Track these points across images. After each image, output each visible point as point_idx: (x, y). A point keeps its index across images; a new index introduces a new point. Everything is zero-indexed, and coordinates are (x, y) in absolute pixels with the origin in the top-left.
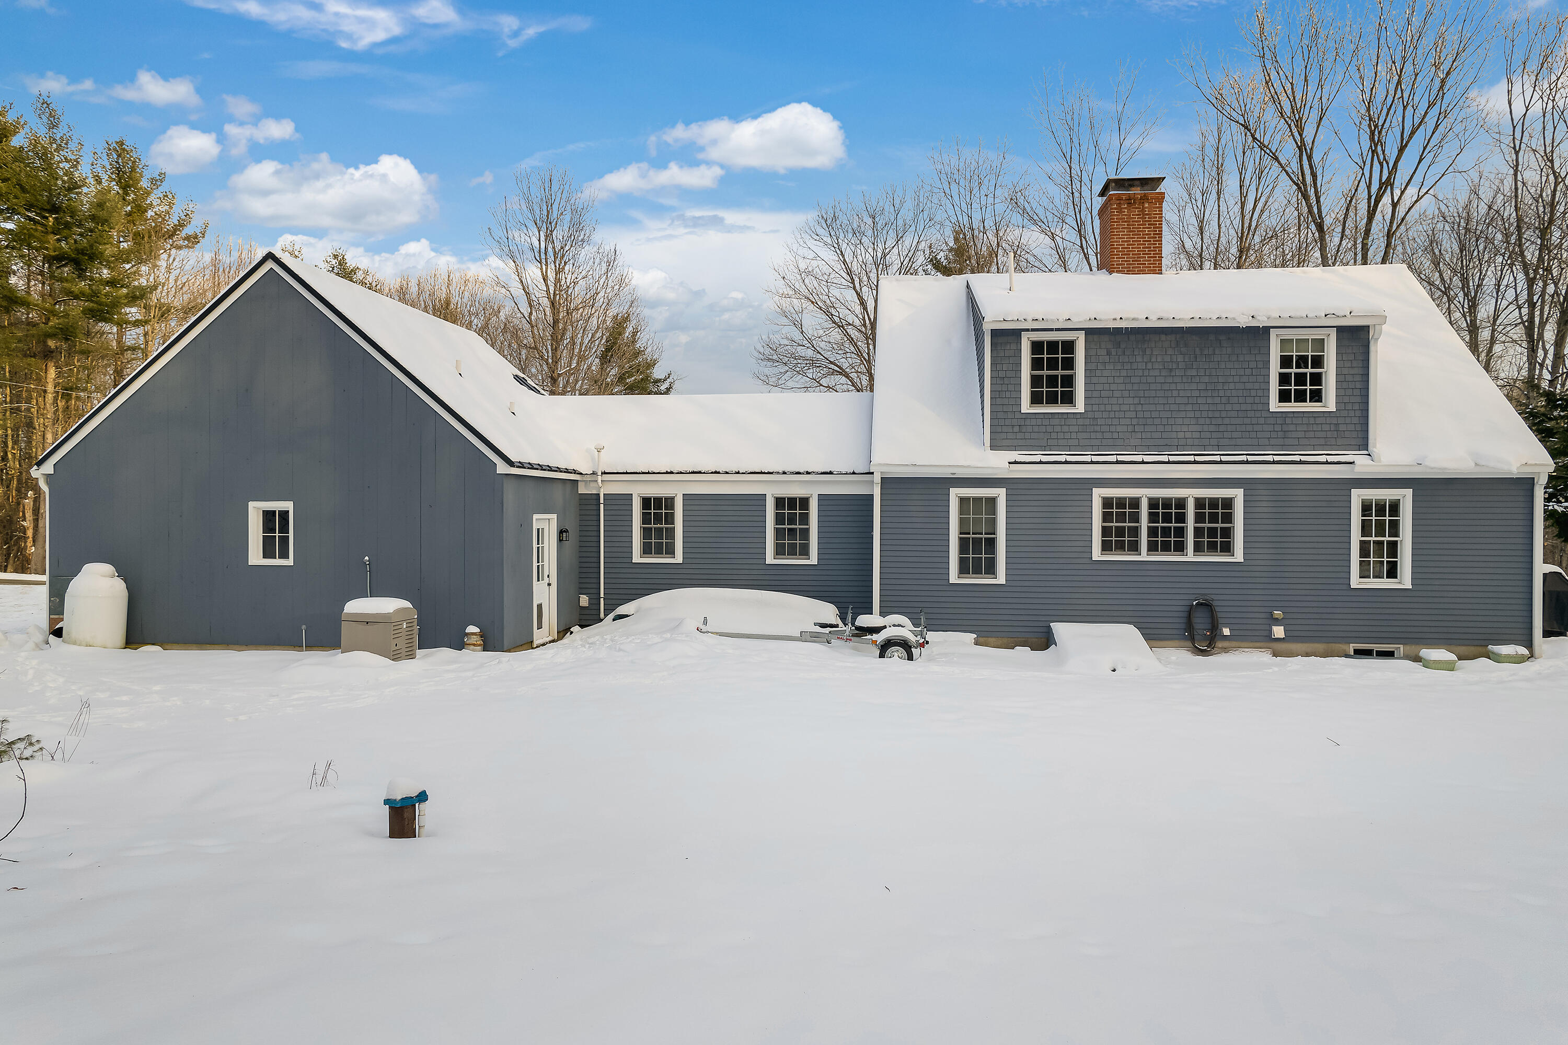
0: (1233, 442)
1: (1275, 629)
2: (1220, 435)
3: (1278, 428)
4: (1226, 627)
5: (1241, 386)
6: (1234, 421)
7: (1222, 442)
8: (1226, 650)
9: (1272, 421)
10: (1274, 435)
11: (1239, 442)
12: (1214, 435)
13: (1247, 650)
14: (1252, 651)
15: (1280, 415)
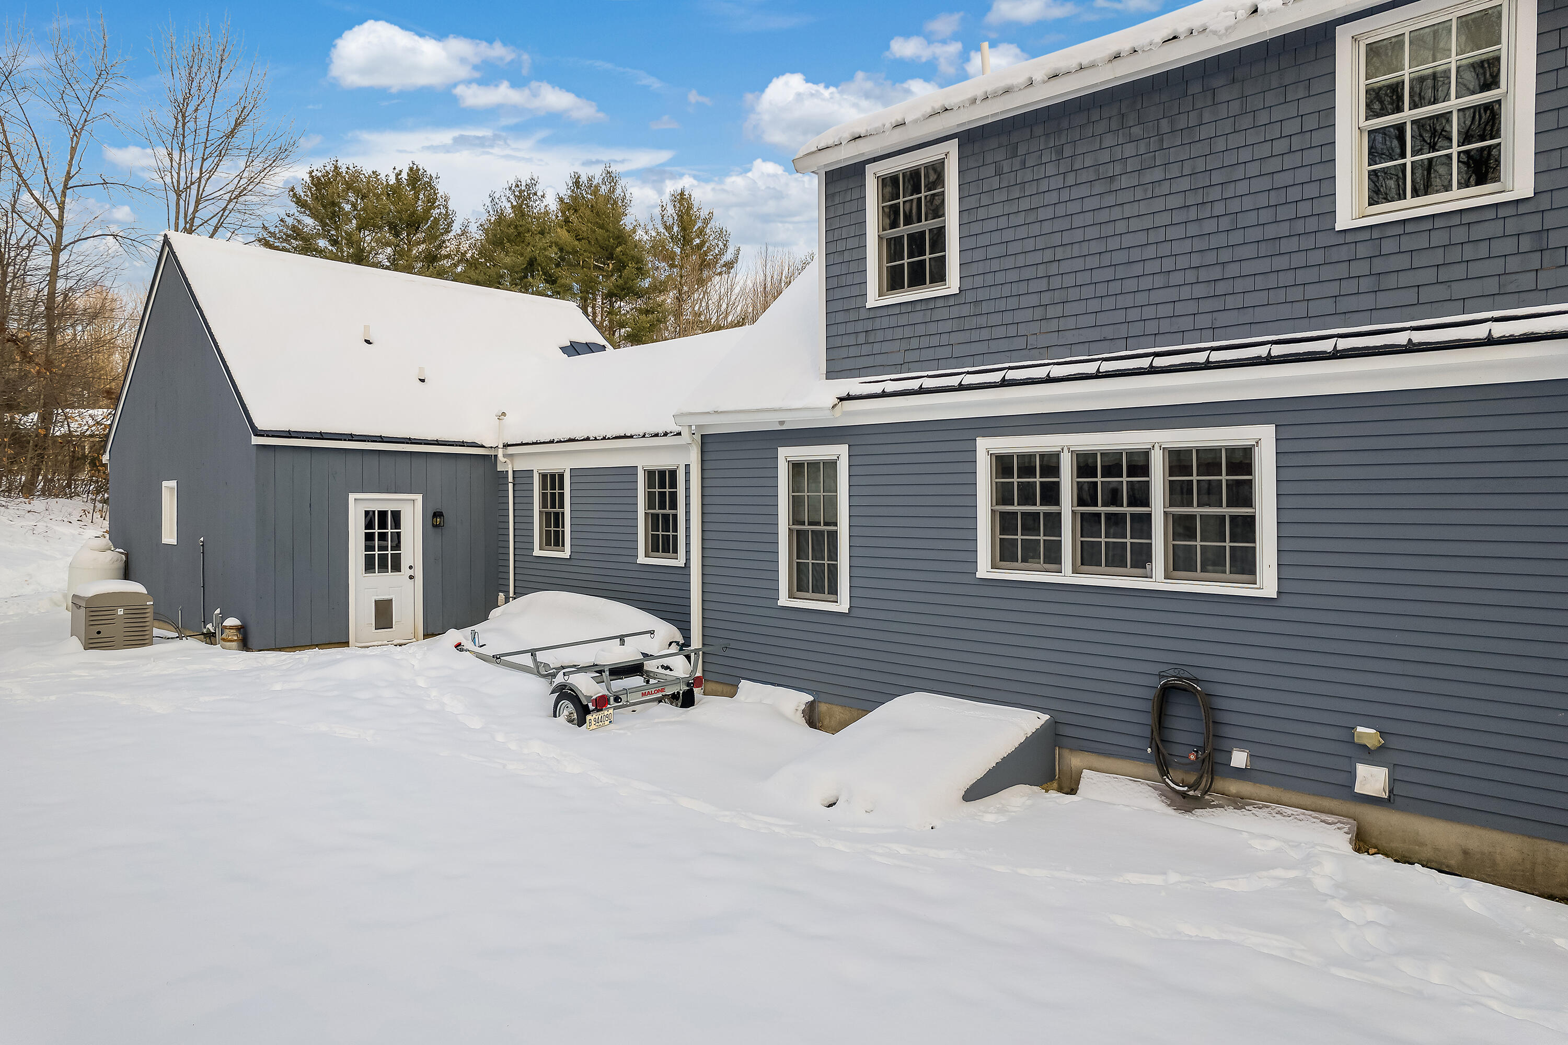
0: (1247, 317)
1: (1362, 770)
2: (1217, 304)
3: (1360, 268)
4: (1241, 749)
5: (1265, 183)
6: (1248, 268)
7: (1223, 319)
8: (1239, 802)
9: (1344, 253)
10: (1349, 287)
11: (1261, 314)
12: (1206, 306)
13: (1289, 810)
14: (1302, 817)
15: (1366, 235)
